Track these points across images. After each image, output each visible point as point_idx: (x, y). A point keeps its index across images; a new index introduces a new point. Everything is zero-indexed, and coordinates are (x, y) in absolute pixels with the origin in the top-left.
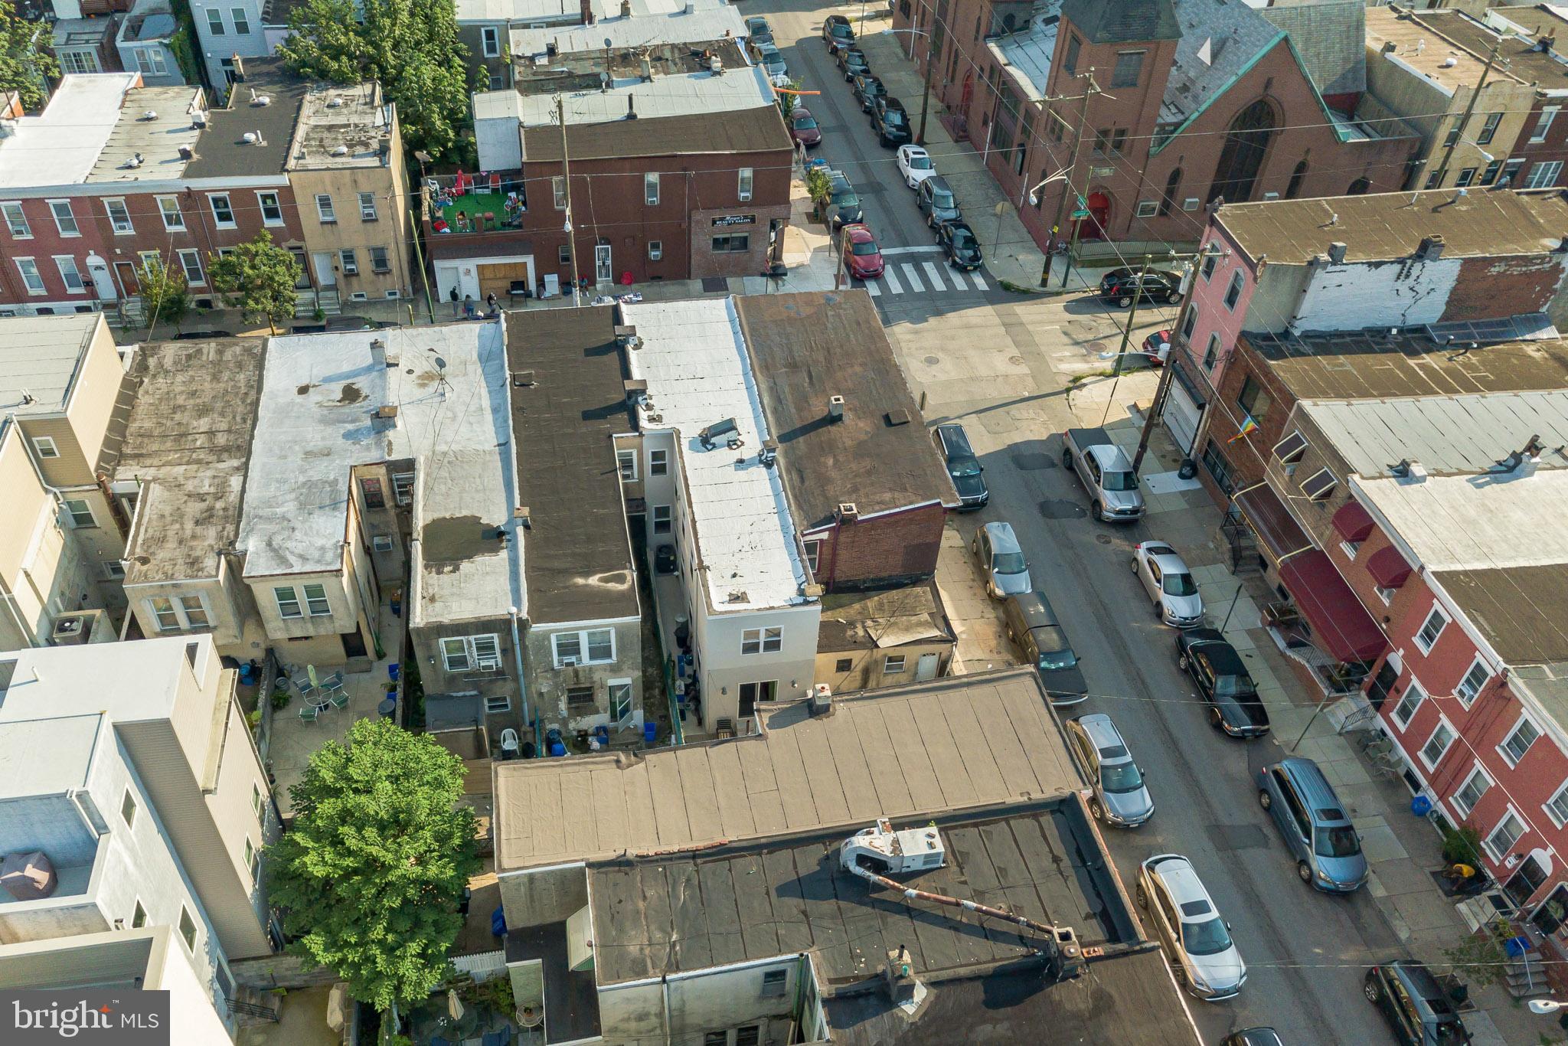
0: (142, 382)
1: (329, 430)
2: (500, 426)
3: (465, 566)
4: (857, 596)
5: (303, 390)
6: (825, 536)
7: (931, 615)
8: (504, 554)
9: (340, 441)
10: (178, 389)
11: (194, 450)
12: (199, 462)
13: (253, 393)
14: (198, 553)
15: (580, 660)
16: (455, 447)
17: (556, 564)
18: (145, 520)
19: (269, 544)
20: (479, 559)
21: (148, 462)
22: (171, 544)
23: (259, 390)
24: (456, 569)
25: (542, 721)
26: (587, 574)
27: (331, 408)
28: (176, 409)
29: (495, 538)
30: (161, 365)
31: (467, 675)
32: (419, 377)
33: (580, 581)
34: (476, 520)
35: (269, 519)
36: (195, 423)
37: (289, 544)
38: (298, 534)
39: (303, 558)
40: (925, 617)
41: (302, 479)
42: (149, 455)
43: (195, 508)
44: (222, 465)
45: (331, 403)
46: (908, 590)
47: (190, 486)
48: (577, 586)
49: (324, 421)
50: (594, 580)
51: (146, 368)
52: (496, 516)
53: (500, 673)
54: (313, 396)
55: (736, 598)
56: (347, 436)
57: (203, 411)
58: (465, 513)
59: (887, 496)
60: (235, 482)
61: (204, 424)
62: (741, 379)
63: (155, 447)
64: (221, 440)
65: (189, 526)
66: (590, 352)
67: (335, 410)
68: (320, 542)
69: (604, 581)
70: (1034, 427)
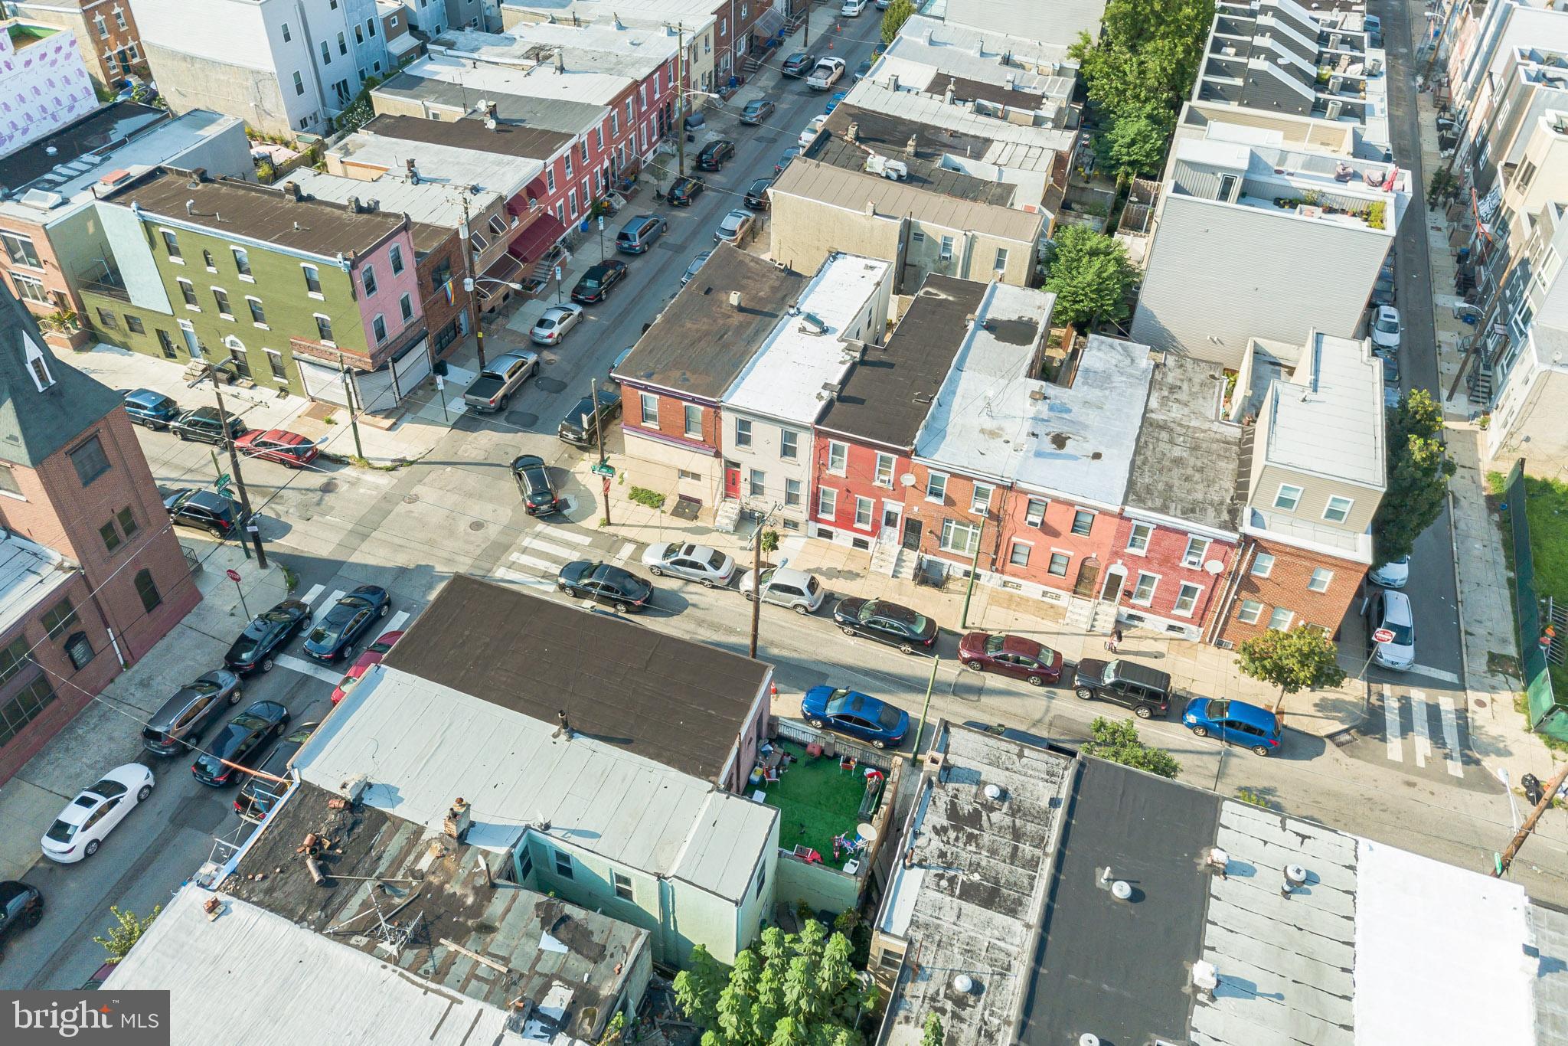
0: (1232, 499)
1: (1081, 419)
2: (955, 382)
3: (1014, 317)
5: (1097, 456)
8: (989, 316)
9: (1075, 409)
10: (1200, 487)
11: (1184, 435)
12: (1180, 425)
13: (1138, 463)
14: (1179, 371)
16: (993, 379)
18: (1215, 399)
19: (1133, 361)
20: (1005, 318)
21: (1218, 436)
22: (1197, 380)
23: (1133, 462)
24: (1020, 318)
26: (945, 300)
27: (1077, 434)
28: (1201, 470)
29: (992, 327)
30: (1218, 512)
32: (1000, 436)
33: (951, 298)
34: (998, 338)
35: (1131, 376)
36: (1185, 454)
37: (1120, 358)
38: (1114, 362)
39: (1112, 346)
41: (1107, 392)
42: (1218, 441)
43: (1183, 396)
44: (1164, 418)
45: (1077, 438)
47: (1186, 411)
49: (1085, 427)
50: (943, 296)
51: (1229, 512)
52: (984, 336)
54: (1091, 448)
55: (872, 268)
56: (1069, 411)
57: (1178, 462)
58: (1001, 343)
59: (752, 264)
60: (1154, 403)
61: (1177, 452)
63: (1215, 446)
64: (1164, 435)
65: (1185, 386)
66: (861, 402)
67: (1073, 431)
68: (1100, 354)
69: (936, 295)
70: (485, 441)
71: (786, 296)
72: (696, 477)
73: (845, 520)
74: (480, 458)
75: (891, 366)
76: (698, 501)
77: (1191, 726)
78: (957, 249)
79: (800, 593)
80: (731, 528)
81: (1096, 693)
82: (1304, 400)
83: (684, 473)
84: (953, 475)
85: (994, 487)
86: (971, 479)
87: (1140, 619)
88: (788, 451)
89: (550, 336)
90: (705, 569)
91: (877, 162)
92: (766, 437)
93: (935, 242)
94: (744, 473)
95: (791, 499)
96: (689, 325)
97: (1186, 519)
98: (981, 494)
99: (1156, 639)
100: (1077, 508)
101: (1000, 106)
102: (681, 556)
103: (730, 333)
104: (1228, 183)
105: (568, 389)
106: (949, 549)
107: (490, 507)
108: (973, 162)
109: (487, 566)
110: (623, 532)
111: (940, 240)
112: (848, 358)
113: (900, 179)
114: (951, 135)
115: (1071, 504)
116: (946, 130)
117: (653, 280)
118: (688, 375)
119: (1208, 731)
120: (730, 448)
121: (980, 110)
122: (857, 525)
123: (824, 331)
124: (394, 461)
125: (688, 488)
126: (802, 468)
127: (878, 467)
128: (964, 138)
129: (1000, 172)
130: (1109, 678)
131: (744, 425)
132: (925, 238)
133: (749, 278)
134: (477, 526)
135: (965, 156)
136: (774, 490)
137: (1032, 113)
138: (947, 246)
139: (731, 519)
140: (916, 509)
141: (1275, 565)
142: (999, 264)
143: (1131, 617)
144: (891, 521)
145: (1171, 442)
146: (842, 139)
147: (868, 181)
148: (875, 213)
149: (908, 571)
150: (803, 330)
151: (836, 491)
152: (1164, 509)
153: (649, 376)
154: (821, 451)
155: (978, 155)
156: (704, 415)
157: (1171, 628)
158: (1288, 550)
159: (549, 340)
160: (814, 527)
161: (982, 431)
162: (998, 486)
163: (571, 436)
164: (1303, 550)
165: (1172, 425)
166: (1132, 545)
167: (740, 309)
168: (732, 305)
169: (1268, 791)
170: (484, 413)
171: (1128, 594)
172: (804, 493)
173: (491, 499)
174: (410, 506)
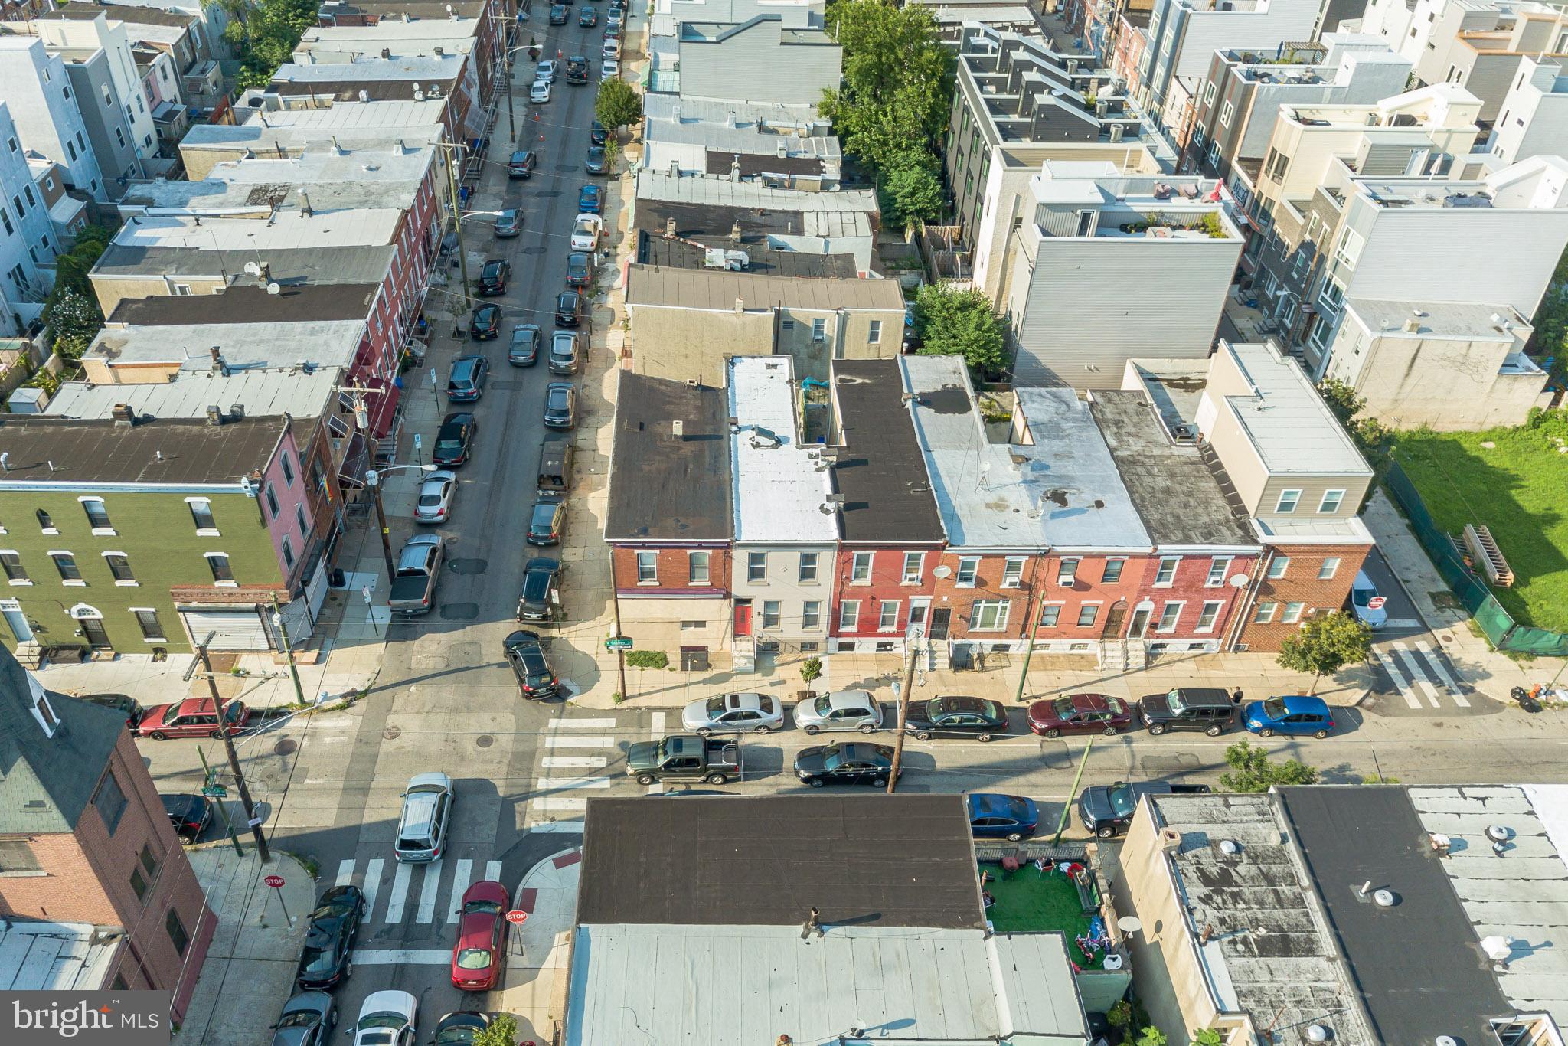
0: (1233, 515)
1: (1063, 472)
2: (932, 463)
3: (940, 388)
5: (1099, 504)
8: (918, 391)
9: (1051, 463)
11: (1156, 465)
12: (1146, 456)
13: (1138, 501)
14: (1111, 405)
16: (962, 452)
17: (883, 390)
18: (1158, 425)
19: (1068, 405)
20: (931, 390)
21: (1182, 459)
22: (1131, 411)
23: (1133, 501)
24: (944, 386)
26: (863, 384)
27: (1070, 487)
28: (1190, 494)
29: (926, 400)
30: (1231, 530)
32: (1007, 507)
33: (867, 381)
34: (938, 411)
35: (1076, 420)
36: (1168, 483)
37: (1056, 405)
38: (1053, 410)
39: (1038, 396)
41: (1066, 440)
42: (1186, 463)
43: (1130, 428)
44: (1129, 453)
45: (1072, 491)
47: (1142, 442)
49: (1072, 479)
50: (859, 381)
51: (1239, 527)
52: (927, 412)
54: (1089, 497)
55: (774, 366)
56: (1047, 467)
57: (1167, 491)
58: (944, 416)
60: (1113, 442)
61: (1161, 482)
63: (1186, 469)
64: (1140, 470)
65: (1126, 419)
67: (1065, 485)
68: (1035, 405)
69: (851, 380)
70: (434, 647)
71: (714, 414)
72: (701, 624)
73: (869, 627)
74: (441, 666)
75: (865, 462)
76: (704, 649)
77: (1257, 731)
78: (830, 329)
79: (866, 713)
80: (751, 667)
81: (1168, 725)
82: (1259, 409)
83: (686, 624)
84: (985, 556)
85: (1027, 558)
86: (1003, 556)
87: (1162, 646)
88: (807, 573)
89: (440, 513)
90: (759, 717)
91: (716, 256)
92: (782, 567)
93: (806, 327)
94: (757, 608)
95: (809, 621)
96: (646, 468)
97: (1212, 543)
98: (1013, 568)
99: (1182, 661)
100: (1108, 558)
101: (786, 176)
102: (730, 710)
103: (691, 466)
104: (1086, 218)
105: (490, 567)
106: (977, 629)
107: (486, 716)
108: (796, 238)
109: (524, 782)
110: (643, 702)
111: (811, 324)
112: (825, 463)
113: (743, 269)
114: (761, 215)
115: (1102, 556)
116: (753, 209)
117: (507, 425)
118: (683, 521)
119: (1273, 729)
120: (740, 586)
121: (770, 184)
122: (881, 630)
123: (779, 442)
124: (343, 696)
125: (692, 637)
126: (823, 588)
127: (905, 567)
128: (774, 215)
129: (827, 243)
130: (1178, 709)
131: (756, 558)
132: (795, 325)
133: (669, 403)
134: (485, 741)
135: (787, 234)
136: (791, 614)
137: (819, 178)
138: (818, 329)
139: (749, 658)
140: (945, 598)
141: (1290, 565)
142: (873, 336)
143: (1155, 646)
144: (917, 616)
145: (1150, 474)
146: (662, 238)
147: (715, 277)
148: (745, 310)
149: (943, 662)
150: (757, 446)
151: (859, 602)
152: (1187, 540)
153: (645, 532)
154: (843, 565)
155: (798, 231)
156: (712, 558)
157: (1192, 646)
158: (1302, 548)
159: (441, 518)
160: (834, 642)
161: (988, 506)
162: (1031, 556)
163: (534, 616)
164: (1316, 545)
165: (1140, 458)
166: (1159, 580)
167: (686, 438)
168: (676, 436)
169: (1343, 768)
170: (417, 615)
171: (1154, 626)
172: (824, 613)
173: (482, 708)
174: (396, 742)
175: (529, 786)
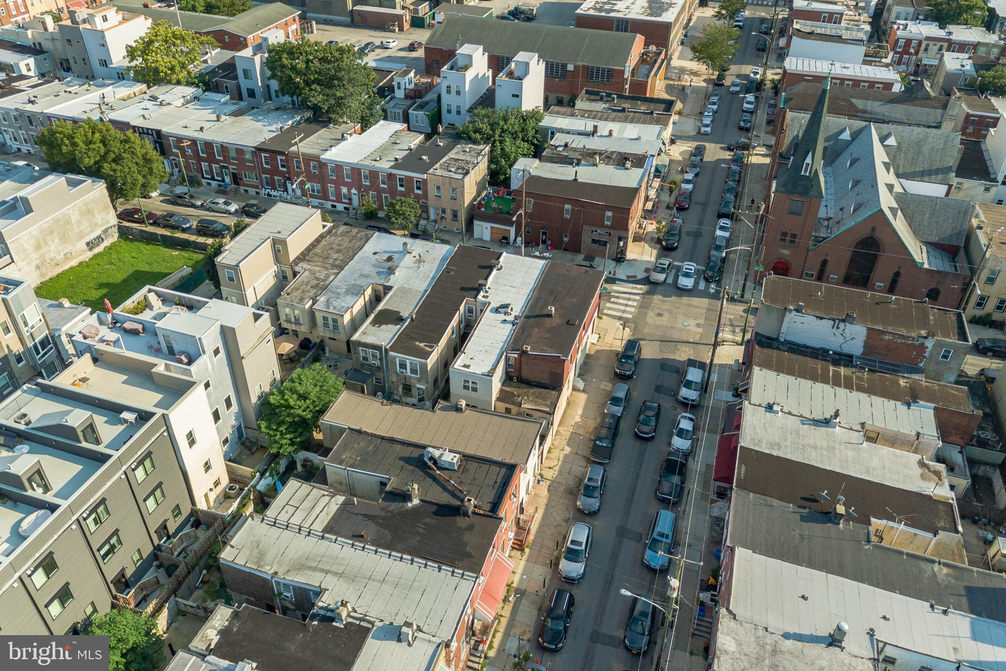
0: (326, 237)
1: (373, 269)
2: (430, 284)
3: (383, 326)
4: (528, 386)
5: (375, 253)
6: (516, 356)
7: (551, 403)
8: (397, 326)
9: (374, 274)
10: (336, 242)
11: (326, 264)
12: (326, 268)
13: (358, 250)
14: (305, 297)
15: (406, 373)
16: (410, 287)
17: (414, 336)
18: (298, 281)
19: (328, 300)
20: (389, 325)
21: (310, 263)
22: (300, 291)
23: (360, 250)
24: (380, 326)
25: (392, 393)
26: (421, 342)
27: (379, 262)
28: (331, 249)
29: (399, 320)
30: (336, 232)
31: (368, 365)
32: (416, 260)
33: (417, 343)
34: (398, 313)
35: (333, 293)
36: (333, 255)
37: (334, 302)
38: (339, 300)
39: (335, 308)
40: (549, 403)
41: (353, 283)
42: (312, 261)
43: (315, 282)
44: (331, 271)
45: (380, 260)
46: (549, 391)
47: (317, 275)
48: (415, 345)
49: (374, 266)
50: (422, 345)
51: (331, 232)
52: (405, 314)
53: (378, 367)
54: (377, 256)
55: (466, 366)
56: (377, 273)
57: (338, 251)
58: (397, 310)
59: (545, 348)
60: (332, 277)
61: (335, 256)
62: (528, 292)
63: (316, 259)
64: (337, 263)
65: (309, 287)
66: (480, 267)
68: (344, 305)
69: (426, 346)
70: (683, 355)
71: (522, 334)
74: (679, 346)
75: (463, 288)
103: (551, 301)
105: (653, 388)
107: (658, 323)
109: (645, 300)
114: (364, 535)
124: (723, 345)
133: (546, 338)
134: (660, 315)
145: (335, 261)
161: (424, 262)
165: (329, 269)
173: (660, 326)
174: (698, 322)
175: (643, 298)
